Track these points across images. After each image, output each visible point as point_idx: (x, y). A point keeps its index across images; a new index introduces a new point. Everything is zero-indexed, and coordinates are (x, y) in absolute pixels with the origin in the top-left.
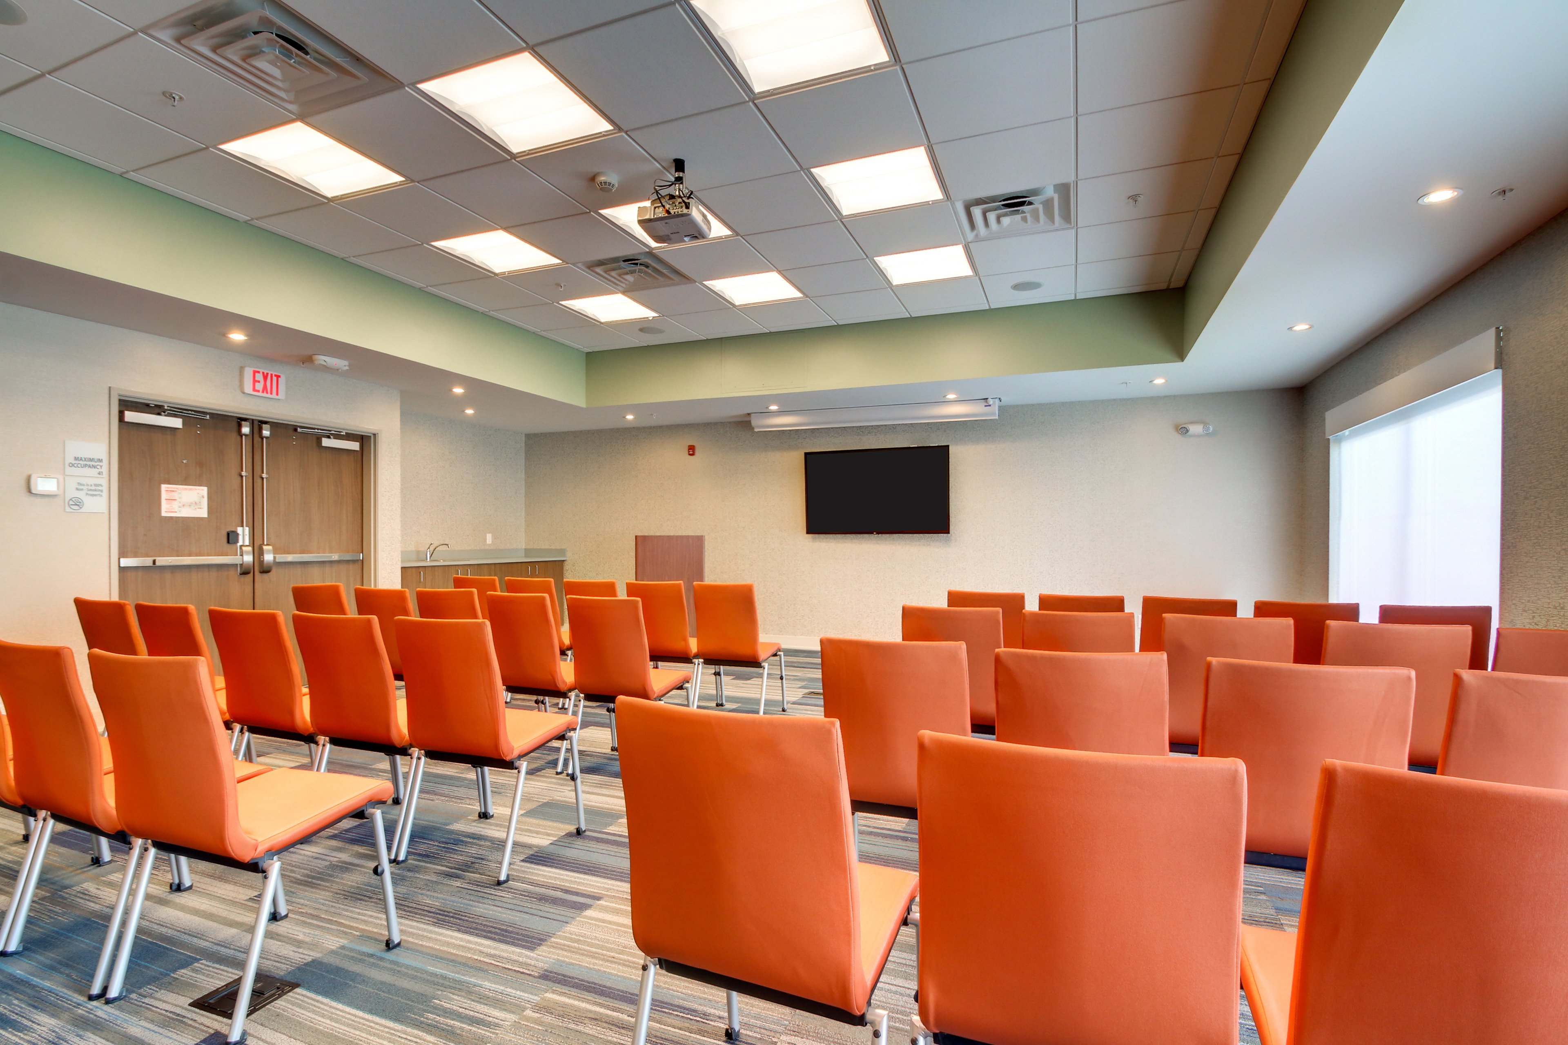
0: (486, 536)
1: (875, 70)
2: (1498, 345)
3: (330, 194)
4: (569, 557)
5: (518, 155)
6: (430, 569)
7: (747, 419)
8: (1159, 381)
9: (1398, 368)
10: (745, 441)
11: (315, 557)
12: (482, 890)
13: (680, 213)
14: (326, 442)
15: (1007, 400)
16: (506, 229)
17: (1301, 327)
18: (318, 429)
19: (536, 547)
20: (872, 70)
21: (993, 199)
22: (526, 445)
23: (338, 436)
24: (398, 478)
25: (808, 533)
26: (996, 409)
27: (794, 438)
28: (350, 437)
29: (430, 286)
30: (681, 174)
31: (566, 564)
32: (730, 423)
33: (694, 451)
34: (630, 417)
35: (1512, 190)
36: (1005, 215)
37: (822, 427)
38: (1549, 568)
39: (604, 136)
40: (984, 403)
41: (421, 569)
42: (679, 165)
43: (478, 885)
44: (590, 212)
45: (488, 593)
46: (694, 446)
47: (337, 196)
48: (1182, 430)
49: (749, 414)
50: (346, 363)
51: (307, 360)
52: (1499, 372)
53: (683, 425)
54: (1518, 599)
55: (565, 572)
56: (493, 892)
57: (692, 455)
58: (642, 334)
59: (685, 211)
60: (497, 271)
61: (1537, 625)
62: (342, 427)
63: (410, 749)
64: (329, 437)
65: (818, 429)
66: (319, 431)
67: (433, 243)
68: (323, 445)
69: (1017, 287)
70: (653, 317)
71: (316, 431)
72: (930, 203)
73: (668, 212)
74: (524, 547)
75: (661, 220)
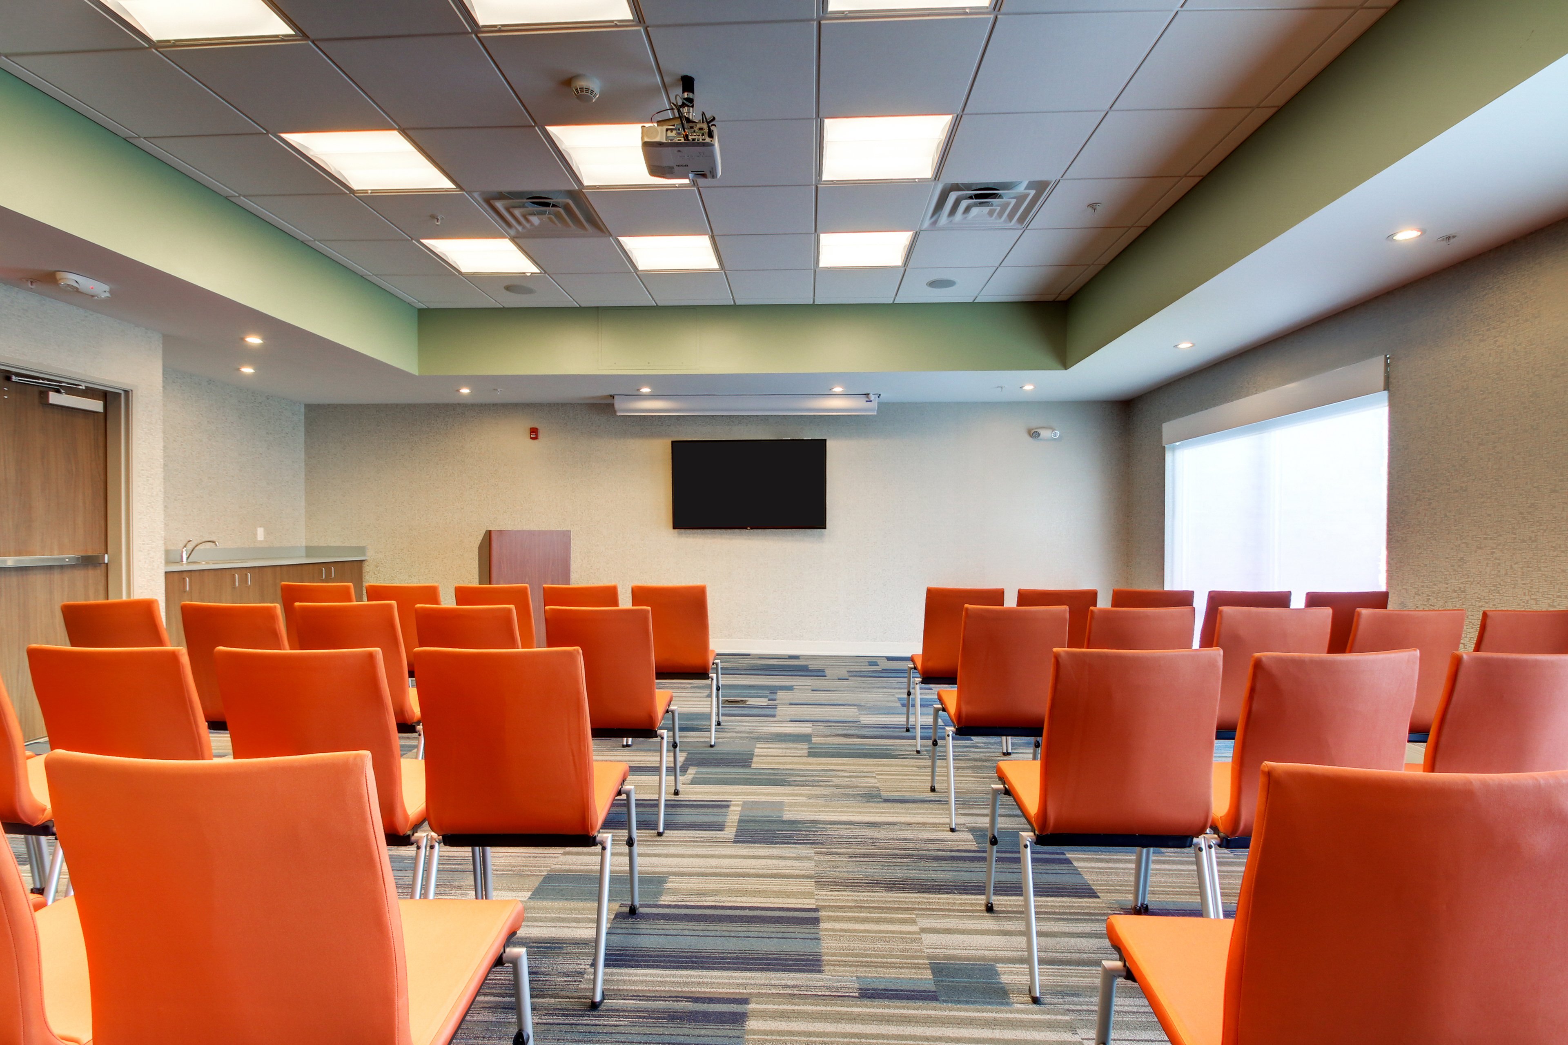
0: (257, 531)
1: (971, 14)
2: (1386, 371)
3: (155, 35)
4: (370, 556)
5: (483, 29)
6: (197, 573)
7: (609, 401)
8: (1028, 387)
9: (1255, 387)
10: (599, 426)
11: (40, 560)
12: (580, 1022)
13: (701, 140)
14: (54, 398)
15: (886, 396)
16: (405, 132)
17: (1185, 345)
18: (43, 379)
19: (322, 544)
20: (966, 14)
21: (967, 187)
22: (306, 418)
23: (72, 390)
24: (159, 453)
25: (674, 528)
26: (874, 405)
27: (657, 425)
28: (90, 392)
29: (244, 196)
30: (691, 95)
31: (365, 565)
32: (581, 404)
33: (537, 435)
34: (465, 391)
35: (1454, 237)
36: (976, 205)
37: (699, 414)
38: (1447, 558)
39: (616, 26)
40: (864, 399)
41: (185, 574)
42: (688, 83)
43: (567, 1015)
44: (534, 127)
45: (418, 605)
46: (537, 429)
47: (169, 41)
48: (1034, 434)
49: (613, 397)
50: (106, 288)
51: (48, 279)
52: (1386, 392)
53: (523, 404)
54: (1409, 585)
55: (364, 575)
56: (585, 1020)
57: (536, 438)
58: (508, 292)
59: (708, 140)
60: (355, 186)
61: (1433, 606)
62: (83, 378)
63: (413, 835)
64: (58, 391)
65: (683, 416)
66: (46, 382)
67: (284, 136)
68: (51, 401)
69: (933, 284)
70: (532, 273)
71: (41, 381)
72: (917, 180)
73: (686, 137)
74: (304, 544)
75: (673, 146)
